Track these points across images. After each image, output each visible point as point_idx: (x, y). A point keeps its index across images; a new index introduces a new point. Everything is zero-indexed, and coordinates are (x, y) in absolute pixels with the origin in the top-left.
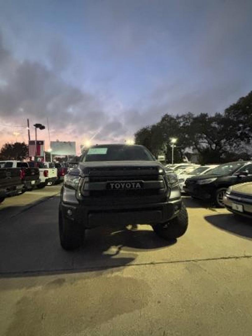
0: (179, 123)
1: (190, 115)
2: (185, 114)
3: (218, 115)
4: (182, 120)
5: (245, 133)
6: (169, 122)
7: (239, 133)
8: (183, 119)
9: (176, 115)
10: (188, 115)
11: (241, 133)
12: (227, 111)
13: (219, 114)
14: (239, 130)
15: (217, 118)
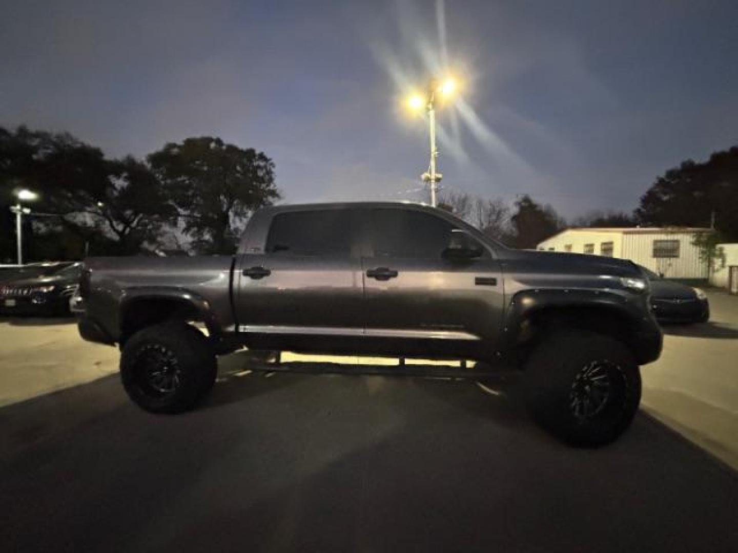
15: (129, 167)
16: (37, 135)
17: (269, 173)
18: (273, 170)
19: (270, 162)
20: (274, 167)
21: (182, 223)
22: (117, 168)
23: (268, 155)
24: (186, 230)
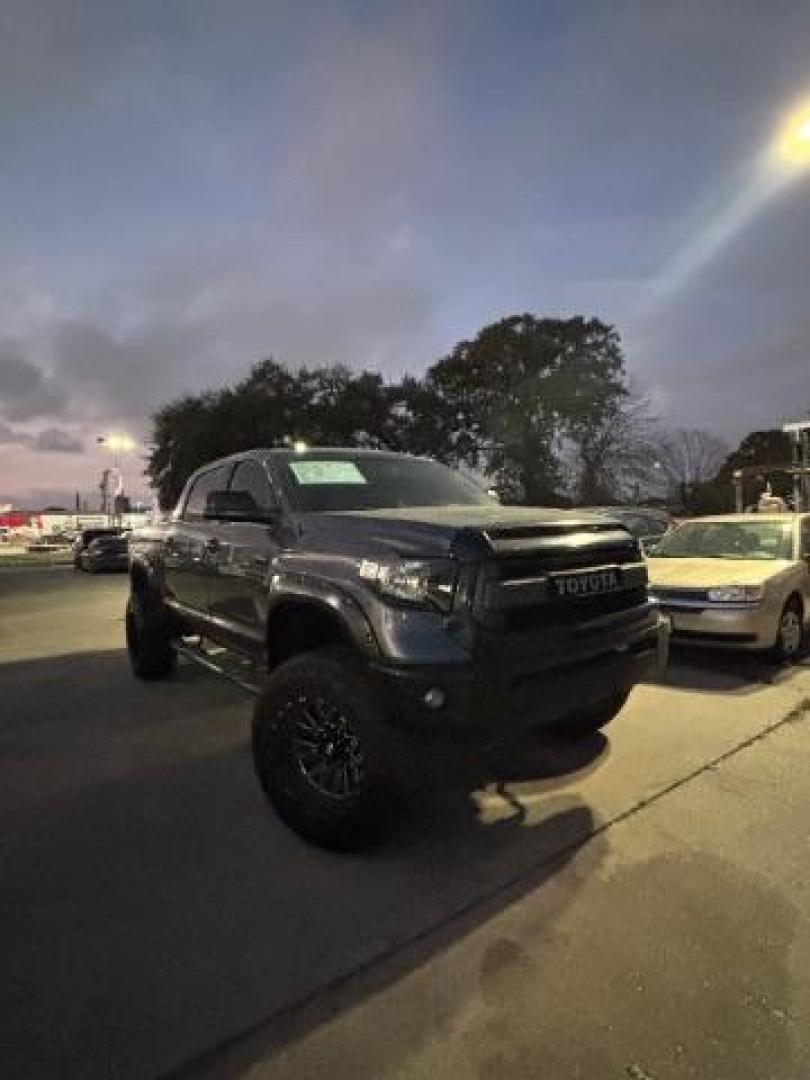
0: (310, 394)
1: (340, 370)
2: (323, 366)
3: (410, 384)
4: (315, 383)
5: (469, 438)
6: (278, 387)
7: (455, 436)
8: (321, 383)
9: (299, 367)
10: (334, 372)
11: (460, 440)
12: (434, 372)
13: (413, 380)
14: (455, 430)
15: (408, 392)
16: (316, 375)
17: (613, 352)
18: (619, 345)
19: (611, 332)
20: (618, 339)
21: (483, 461)
22: (395, 394)
23: (606, 321)
24: (489, 471)
